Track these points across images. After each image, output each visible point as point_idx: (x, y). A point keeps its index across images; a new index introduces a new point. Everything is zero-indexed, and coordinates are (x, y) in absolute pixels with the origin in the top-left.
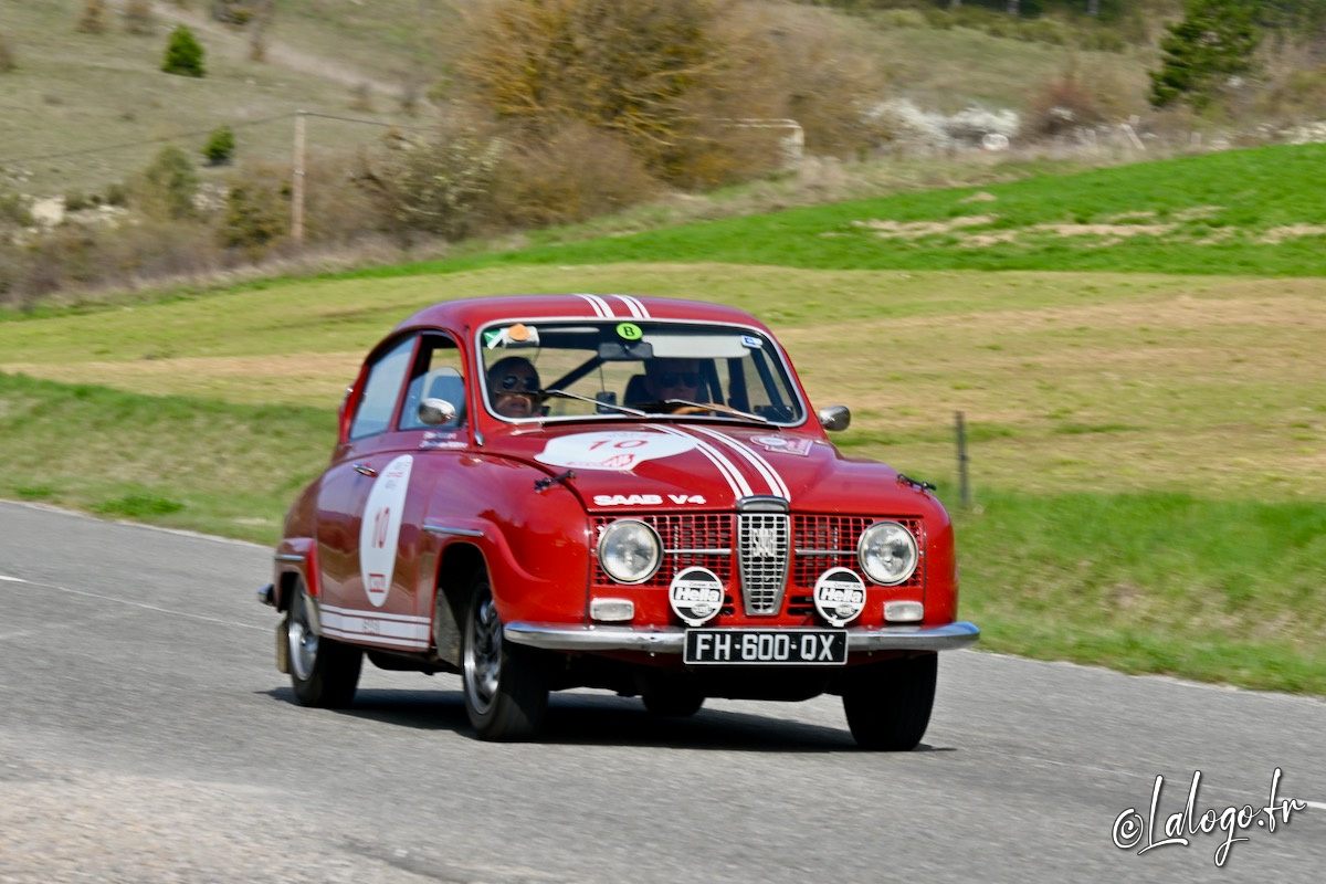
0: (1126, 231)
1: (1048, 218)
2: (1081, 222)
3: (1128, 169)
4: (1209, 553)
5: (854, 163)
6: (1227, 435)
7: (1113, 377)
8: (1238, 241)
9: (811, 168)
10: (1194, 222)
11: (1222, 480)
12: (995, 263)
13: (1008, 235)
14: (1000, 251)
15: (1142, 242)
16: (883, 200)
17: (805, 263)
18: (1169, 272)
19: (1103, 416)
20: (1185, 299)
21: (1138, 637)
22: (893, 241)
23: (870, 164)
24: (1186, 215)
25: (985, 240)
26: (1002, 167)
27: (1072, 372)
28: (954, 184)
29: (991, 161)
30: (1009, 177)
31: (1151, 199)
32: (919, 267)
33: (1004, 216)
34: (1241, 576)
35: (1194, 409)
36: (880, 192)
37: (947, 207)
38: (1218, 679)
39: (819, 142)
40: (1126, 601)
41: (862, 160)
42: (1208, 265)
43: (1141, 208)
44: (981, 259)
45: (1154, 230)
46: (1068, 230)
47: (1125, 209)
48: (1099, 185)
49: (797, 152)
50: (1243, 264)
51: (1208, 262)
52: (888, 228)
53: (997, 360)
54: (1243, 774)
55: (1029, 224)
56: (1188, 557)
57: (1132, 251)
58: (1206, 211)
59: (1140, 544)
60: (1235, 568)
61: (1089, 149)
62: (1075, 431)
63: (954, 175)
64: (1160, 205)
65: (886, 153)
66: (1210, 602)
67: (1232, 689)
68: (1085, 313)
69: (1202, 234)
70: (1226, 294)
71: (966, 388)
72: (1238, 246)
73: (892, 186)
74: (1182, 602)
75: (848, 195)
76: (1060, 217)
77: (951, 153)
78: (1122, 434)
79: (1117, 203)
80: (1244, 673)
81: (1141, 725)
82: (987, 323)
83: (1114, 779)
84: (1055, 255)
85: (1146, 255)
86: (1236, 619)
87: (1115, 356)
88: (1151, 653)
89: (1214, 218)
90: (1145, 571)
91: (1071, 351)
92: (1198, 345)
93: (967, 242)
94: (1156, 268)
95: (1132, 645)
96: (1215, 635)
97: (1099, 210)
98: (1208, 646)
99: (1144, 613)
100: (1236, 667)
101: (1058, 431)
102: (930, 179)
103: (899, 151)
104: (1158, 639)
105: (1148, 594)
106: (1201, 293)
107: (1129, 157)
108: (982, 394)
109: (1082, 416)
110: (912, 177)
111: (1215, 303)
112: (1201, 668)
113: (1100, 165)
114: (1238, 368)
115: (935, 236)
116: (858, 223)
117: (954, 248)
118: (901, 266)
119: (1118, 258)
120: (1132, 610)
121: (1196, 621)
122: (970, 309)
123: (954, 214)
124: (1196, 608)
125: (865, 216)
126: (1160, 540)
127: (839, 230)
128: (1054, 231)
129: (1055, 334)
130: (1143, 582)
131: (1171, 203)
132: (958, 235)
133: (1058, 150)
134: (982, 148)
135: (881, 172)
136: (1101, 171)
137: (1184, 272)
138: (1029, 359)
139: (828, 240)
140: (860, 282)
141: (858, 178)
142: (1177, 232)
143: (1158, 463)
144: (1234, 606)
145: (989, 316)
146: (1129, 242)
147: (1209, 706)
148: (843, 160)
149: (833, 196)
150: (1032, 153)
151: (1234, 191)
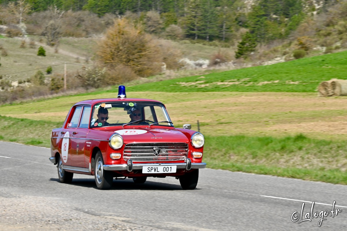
0: (231, 83)
1: (215, 81)
2: (222, 82)
3: (231, 71)
4: (249, 147)
5: (176, 71)
6: (252, 124)
7: (229, 113)
8: (254, 85)
9: (168, 72)
10: (245, 81)
11: (251, 133)
12: (205, 90)
13: (207, 85)
14: (206, 88)
15: (234, 86)
16: (182, 78)
17: (167, 91)
18: (240, 91)
19: (227, 120)
20: (243, 97)
21: (234, 164)
22: (184, 86)
23: (180, 71)
24: (243, 80)
25: (203, 86)
26: (206, 71)
27: (221, 112)
28: (196, 75)
29: (204, 70)
30: (207, 73)
31: (236, 77)
32: (190, 91)
33: (207, 81)
34: (255, 152)
35: (245, 119)
36: (182, 77)
37: (195, 79)
38: (251, 172)
39: (169, 67)
40: (232, 157)
41: (178, 70)
42: (247, 90)
43: (234, 79)
44: (202, 90)
45: (237, 83)
46: (219, 83)
47: (230, 79)
48: (225, 74)
49: (165, 69)
50: (255, 89)
51: (248, 89)
52: (183, 84)
53: (206, 110)
54: (255, 191)
55: (212, 82)
56: (244, 148)
57: (232, 87)
58: (247, 79)
59: (235, 146)
60: (254, 150)
61: (223, 67)
62: (222, 123)
63: (196, 73)
64: (238, 78)
65: (183, 69)
66: (249, 157)
67: (253, 174)
68: (223, 100)
69: (246, 84)
70: (252, 96)
71: (199, 115)
72: (253, 86)
73: (184, 76)
74: (243, 157)
75: (175, 78)
76: (218, 81)
77: (196, 69)
78: (231, 124)
79: (229, 78)
80: (256, 171)
81: (235, 182)
82: (204, 102)
83: (230, 192)
84: (217, 89)
85: (235, 88)
86: (254, 160)
87: (229, 108)
88: (237, 167)
89: (248, 80)
90: (236, 151)
91: (221, 108)
92: (246, 106)
93: (199, 86)
94: (237, 91)
95: (233, 166)
96: (250, 164)
97: (226, 79)
98: (248, 166)
99: (236, 160)
100: (254, 170)
101: (218, 124)
102: (192, 74)
103: (185, 68)
104: (238, 164)
105: (237, 156)
106: (246, 96)
107: (231, 69)
108: (203, 117)
109: (223, 121)
110: (188, 74)
111: (249, 97)
112: (247, 170)
113: (225, 70)
114: (254, 110)
115: (193, 85)
116: (177, 83)
117: (197, 88)
118: (186, 91)
119: (229, 89)
120: (234, 159)
121: (246, 161)
122: (200, 100)
123: (197, 81)
124: (246, 158)
125: (179, 81)
126: (239, 145)
127: (174, 84)
128: (217, 84)
129: (217, 104)
130: (235, 153)
131: (240, 78)
132: (197, 85)
133: (217, 67)
134: (202, 67)
135: (182, 73)
136: (226, 72)
137: (243, 91)
138: (212, 109)
139: (171, 86)
140: (178, 95)
141: (177, 74)
142: (241, 84)
143: (239, 129)
144: (253, 158)
145: (204, 101)
146: (232, 86)
147: (249, 178)
148: (174, 71)
149: (172, 78)
150: (212, 68)
151: (252, 75)
